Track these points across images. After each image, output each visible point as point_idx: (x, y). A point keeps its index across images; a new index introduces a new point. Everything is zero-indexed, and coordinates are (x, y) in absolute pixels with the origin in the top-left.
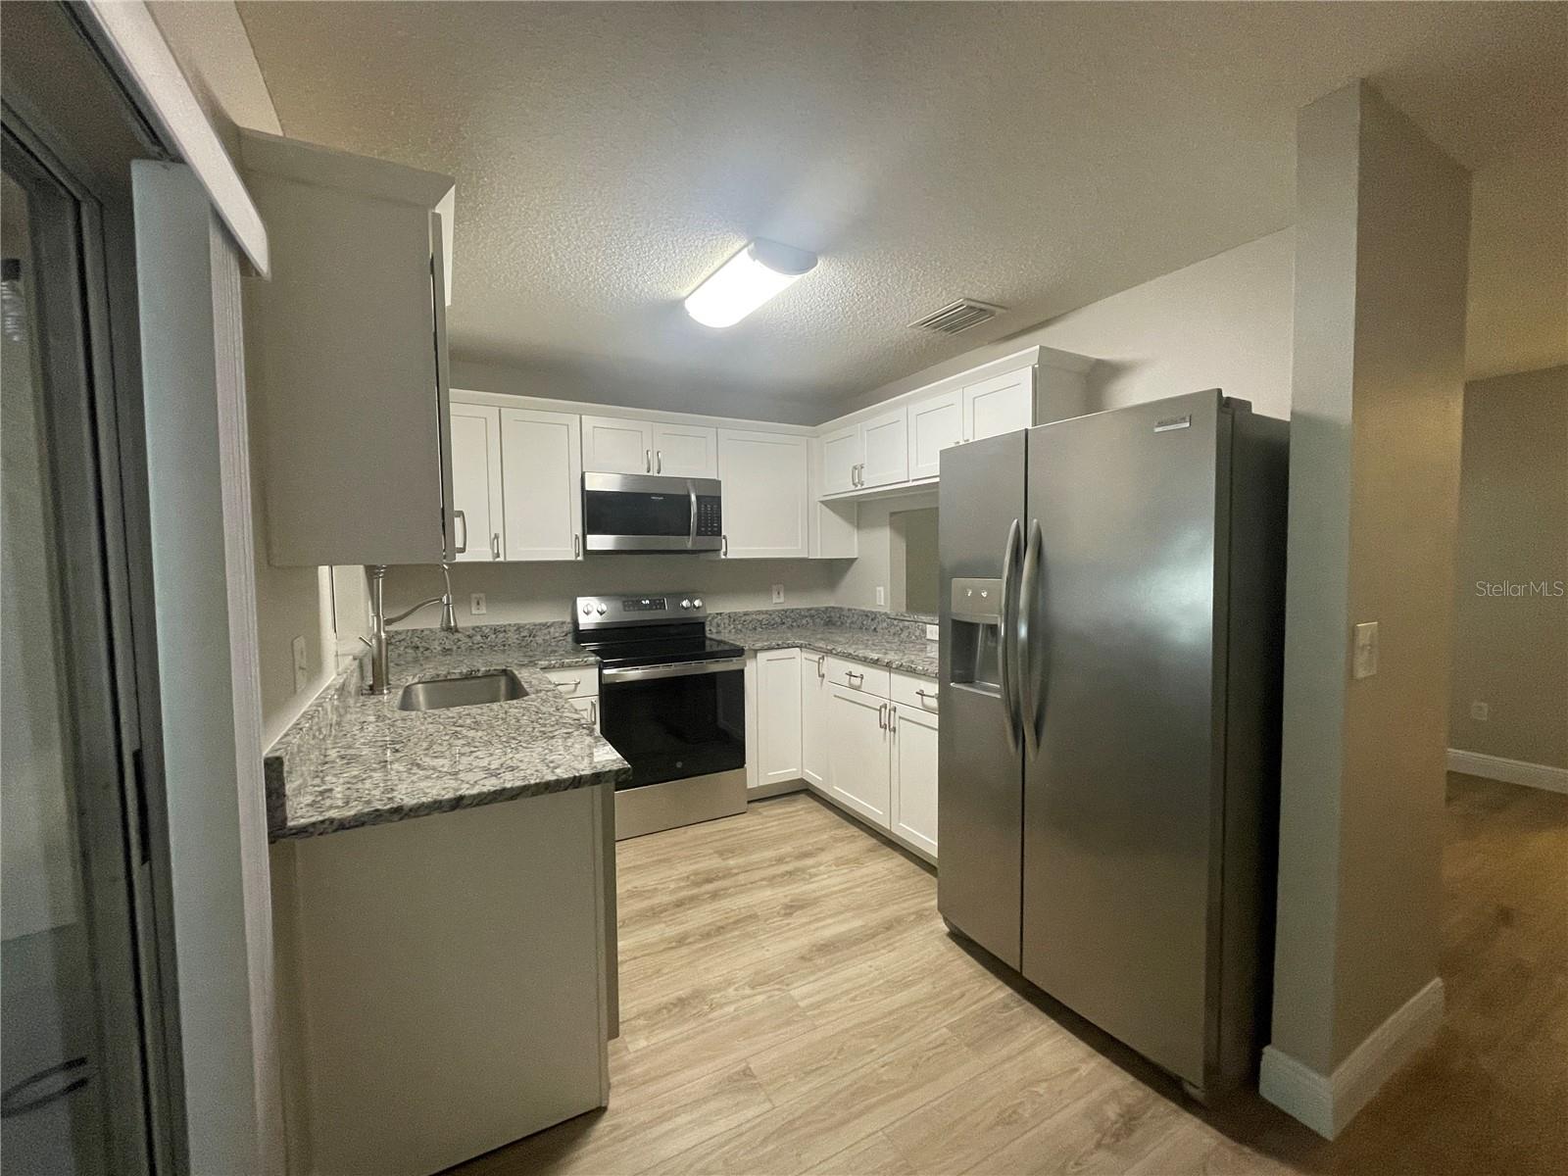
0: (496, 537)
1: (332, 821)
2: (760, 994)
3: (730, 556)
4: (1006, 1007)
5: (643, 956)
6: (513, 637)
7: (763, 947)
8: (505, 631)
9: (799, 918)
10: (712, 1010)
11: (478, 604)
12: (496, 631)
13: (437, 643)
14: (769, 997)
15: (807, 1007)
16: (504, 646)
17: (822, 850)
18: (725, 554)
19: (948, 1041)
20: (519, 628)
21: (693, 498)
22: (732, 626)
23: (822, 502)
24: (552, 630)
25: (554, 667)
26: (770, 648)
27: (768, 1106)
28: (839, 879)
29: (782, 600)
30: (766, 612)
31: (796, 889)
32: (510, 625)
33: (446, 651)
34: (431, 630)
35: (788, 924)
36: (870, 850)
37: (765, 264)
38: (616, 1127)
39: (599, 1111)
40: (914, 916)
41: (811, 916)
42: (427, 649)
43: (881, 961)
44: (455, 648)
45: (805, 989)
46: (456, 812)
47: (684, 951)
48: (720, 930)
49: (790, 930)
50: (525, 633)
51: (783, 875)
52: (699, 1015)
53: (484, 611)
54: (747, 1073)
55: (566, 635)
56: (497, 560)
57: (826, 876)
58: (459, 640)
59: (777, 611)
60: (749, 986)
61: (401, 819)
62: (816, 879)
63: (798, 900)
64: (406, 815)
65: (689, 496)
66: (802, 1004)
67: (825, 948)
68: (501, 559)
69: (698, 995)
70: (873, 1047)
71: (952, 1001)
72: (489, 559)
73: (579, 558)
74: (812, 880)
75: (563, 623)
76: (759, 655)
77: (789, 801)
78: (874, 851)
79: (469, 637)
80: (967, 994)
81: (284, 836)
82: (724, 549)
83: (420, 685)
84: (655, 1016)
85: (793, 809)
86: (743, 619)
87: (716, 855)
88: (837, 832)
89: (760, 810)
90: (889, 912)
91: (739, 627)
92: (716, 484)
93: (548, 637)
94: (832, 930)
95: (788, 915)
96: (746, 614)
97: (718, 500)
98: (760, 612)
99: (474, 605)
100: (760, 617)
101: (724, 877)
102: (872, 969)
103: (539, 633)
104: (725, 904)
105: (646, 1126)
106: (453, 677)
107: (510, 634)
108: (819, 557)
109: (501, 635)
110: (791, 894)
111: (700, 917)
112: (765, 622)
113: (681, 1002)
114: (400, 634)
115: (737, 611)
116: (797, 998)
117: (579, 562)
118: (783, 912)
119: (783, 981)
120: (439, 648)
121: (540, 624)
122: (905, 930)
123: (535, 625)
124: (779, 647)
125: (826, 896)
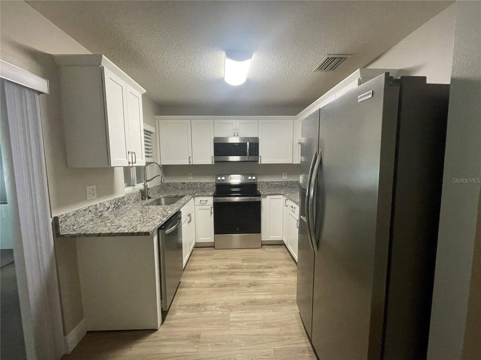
0: (190, 157)
1: (69, 235)
2: (221, 311)
3: (262, 163)
4: (304, 352)
5: (199, 287)
6: (199, 186)
7: (233, 296)
8: (197, 184)
9: (252, 289)
10: (204, 311)
11: (190, 176)
12: (194, 184)
13: (180, 186)
14: (223, 313)
15: (232, 321)
16: (197, 188)
17: (276, 267)
18: (261, 162)
19: (270, 355)
20: (201, 183)
21: (248, 144)
22: (267, 186)
23: (298, 143)
24: (210, 184)
25: (200, 196)
26: (271, 195)
27: (196, 350)
28: (274, 279)
29: (286, 178)
30: (280, 182)
31: (259, 279)
32: (198, 182)
33: (182, 189)
34: (178, 183)
35: (247, 290)
36: (293, 271)
37: (232, 60)
38: (155, 337)
39: (155, 330)
40: (291, 301)
41: (255, 289)
42: (177, 188)
43: (269, 314)
44: (184, 188)
45: (236, 315)
46: (99, 237)
47: (211, 289)
48: (225, 285)
49: (246, 292)
50: (202, 185)
51: (256, 272)
52: (199, 311)
53: (192, 178)
54: (199, 336)
55: (214, 186)
56: (190, 164)
57: (271, 277)
58: (185, 186)
59: (284, 181)
60: (220, 307)
61: (86, 237)
62: (267, 277)
63: (256, 283)
64: (87, 236)
65: (247, 143)
66: (231, 320)
67: (253, 303)
68: (191, 164)
69: (205, 304)
70: (243, 345)
71: (284, 340)
72: (188, 164)
73: (213, 163)
74: (266, 277)
75: (213, 182)
76: (267, 197)
77: (277, 247)
78: (295, 272)
79: (188, 185)
80: (291, 339)
81: (59, 236)
82: (260, 161)
83: (163, 198)
84: (187, 307)
85: (277, 250)
86: (271, 183)
87: (241, 260)
88: (286, 262)
89: (266, 248)
90: (283, 297)
91: (270, 186)
92: (257, 139)
93: (209, 186)
94: (260, 296)
95: (249, 287)
96: (272, 182)
97: (257, 144)
98: (278, 182)
99: (189, 176)
100: (278, 184)
101: (239, 268)
102: (263, 316)
103: (206, 185)
104: (233, 277)
105: (163, 340)
106: (172, 196)
107: (198, 185)
108: (297, 163)
109: (196, 185)
110: (255, 280)
111: (223, 279)
112: (279, 185)
113: (199, 305)
114: (171, 183)
115: (269, 181)
116: (230, 317)
117: (213, 164)
118: (248, 285)
119: (230, 309)
120: (180, 188)
121: (206, 182)
122: (285, 306)
123: (205, 183)
124: (274, 194)
125: (266, 284)
